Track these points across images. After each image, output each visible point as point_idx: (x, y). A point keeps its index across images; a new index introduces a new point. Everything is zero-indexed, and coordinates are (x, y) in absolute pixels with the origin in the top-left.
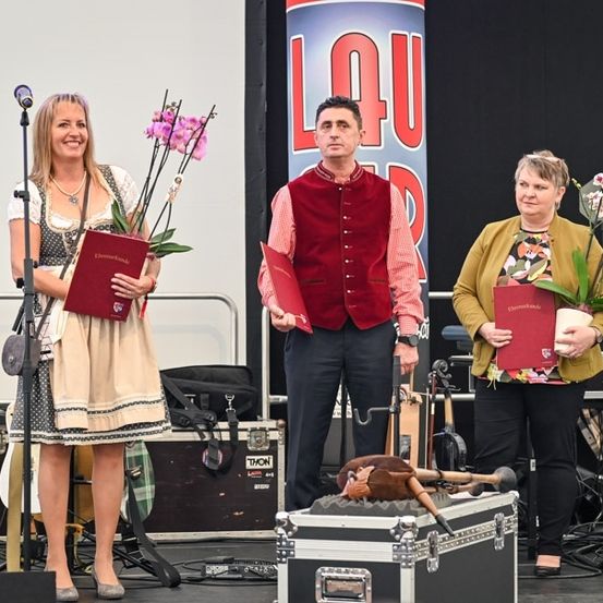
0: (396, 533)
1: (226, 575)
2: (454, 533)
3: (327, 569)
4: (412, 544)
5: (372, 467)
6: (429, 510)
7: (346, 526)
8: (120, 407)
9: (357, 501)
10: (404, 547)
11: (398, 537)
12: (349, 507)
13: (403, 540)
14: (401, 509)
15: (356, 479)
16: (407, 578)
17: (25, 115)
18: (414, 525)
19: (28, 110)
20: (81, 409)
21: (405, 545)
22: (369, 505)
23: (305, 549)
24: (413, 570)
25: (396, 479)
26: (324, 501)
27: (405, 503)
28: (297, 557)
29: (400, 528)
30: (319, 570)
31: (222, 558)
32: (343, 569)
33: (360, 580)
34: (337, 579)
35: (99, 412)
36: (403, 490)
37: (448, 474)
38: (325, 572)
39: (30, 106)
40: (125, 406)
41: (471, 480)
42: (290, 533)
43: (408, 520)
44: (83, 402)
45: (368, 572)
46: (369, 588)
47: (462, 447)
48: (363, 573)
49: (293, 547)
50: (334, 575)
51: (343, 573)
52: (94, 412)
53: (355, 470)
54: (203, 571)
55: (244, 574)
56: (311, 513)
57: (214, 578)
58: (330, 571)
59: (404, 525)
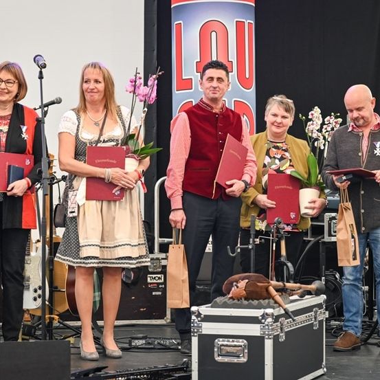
0: (263, 319)
1: (144, 346)
2: (295, 318)
3: (221, 339)
4: (272, 325)
5: (247, 281)
6: (280, 305)
7: (233, 315)
8: (117, 246)
9: (239, 300)
10: (267, 327)
11: (263, 321)
12: (234, 303)
13: (266, 323)
14: (265, 305)
15: (237, 287)
16: (269, 345)
17: (41, 72)
18: (273, 314)
19: (43, 70)
20: (96, 246)
21: (268, 325)
22: (246, 302)
23: (208, 328)
24: (272, 340)
25: (261, 287)
26: (219, 300)
27: (267, 301)
28: (203, 333)
29: (265, 316)
30: (216, 340)
31: (141, 335)
32: (231, 340)
33: (241, 346)
34: (227, 346)
35: (107, 247)
36: (265, 294)
37: (288, 285)
38: (220, 342)
39: (45, 67)
40: (119, 246)
41: (300, 288)
42: (199, 319)
43: (269, 311)
44: (98, 242)
45: (245, 342)
46: (246, 351)
47: (292, 269)
48: (243, 342)
49: (201, 327)
50: (225, 343)
51: (230, 342)
52: (104, 247)
53: (237, 282)
54: (130, 343)
55: (155, 345)
56: (212, 307)
57: (137, 348)
58: (223, 341)
59: (267, 314)
